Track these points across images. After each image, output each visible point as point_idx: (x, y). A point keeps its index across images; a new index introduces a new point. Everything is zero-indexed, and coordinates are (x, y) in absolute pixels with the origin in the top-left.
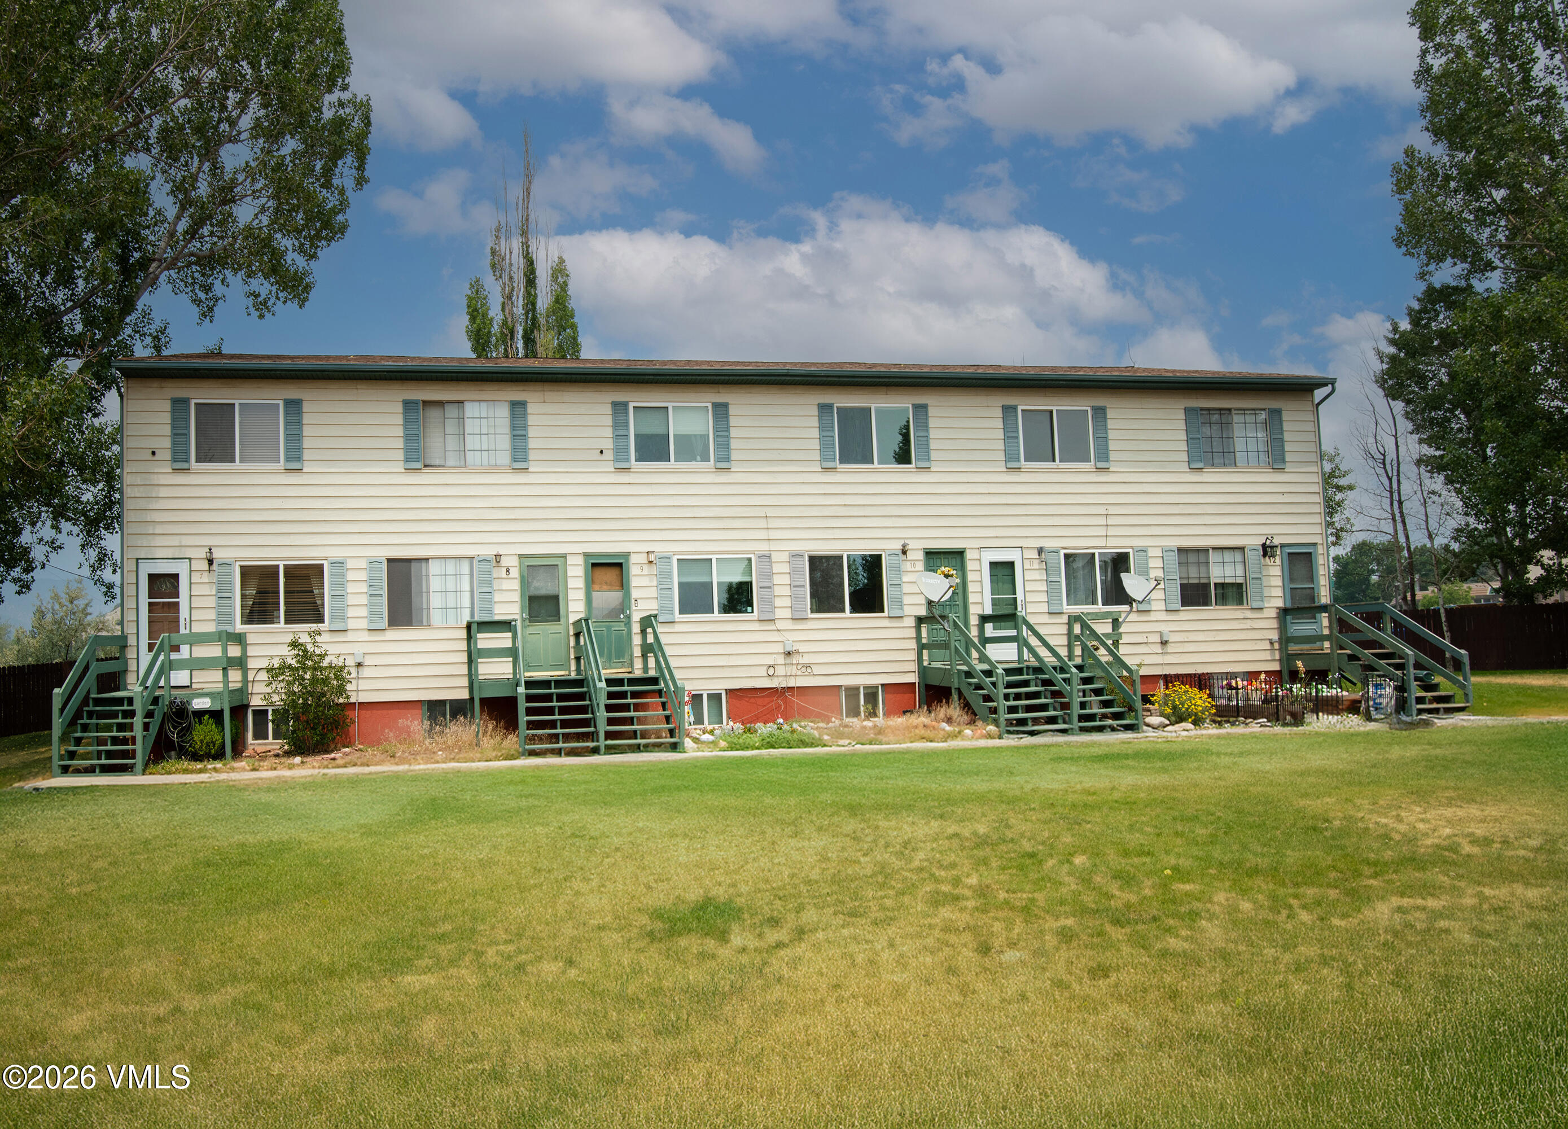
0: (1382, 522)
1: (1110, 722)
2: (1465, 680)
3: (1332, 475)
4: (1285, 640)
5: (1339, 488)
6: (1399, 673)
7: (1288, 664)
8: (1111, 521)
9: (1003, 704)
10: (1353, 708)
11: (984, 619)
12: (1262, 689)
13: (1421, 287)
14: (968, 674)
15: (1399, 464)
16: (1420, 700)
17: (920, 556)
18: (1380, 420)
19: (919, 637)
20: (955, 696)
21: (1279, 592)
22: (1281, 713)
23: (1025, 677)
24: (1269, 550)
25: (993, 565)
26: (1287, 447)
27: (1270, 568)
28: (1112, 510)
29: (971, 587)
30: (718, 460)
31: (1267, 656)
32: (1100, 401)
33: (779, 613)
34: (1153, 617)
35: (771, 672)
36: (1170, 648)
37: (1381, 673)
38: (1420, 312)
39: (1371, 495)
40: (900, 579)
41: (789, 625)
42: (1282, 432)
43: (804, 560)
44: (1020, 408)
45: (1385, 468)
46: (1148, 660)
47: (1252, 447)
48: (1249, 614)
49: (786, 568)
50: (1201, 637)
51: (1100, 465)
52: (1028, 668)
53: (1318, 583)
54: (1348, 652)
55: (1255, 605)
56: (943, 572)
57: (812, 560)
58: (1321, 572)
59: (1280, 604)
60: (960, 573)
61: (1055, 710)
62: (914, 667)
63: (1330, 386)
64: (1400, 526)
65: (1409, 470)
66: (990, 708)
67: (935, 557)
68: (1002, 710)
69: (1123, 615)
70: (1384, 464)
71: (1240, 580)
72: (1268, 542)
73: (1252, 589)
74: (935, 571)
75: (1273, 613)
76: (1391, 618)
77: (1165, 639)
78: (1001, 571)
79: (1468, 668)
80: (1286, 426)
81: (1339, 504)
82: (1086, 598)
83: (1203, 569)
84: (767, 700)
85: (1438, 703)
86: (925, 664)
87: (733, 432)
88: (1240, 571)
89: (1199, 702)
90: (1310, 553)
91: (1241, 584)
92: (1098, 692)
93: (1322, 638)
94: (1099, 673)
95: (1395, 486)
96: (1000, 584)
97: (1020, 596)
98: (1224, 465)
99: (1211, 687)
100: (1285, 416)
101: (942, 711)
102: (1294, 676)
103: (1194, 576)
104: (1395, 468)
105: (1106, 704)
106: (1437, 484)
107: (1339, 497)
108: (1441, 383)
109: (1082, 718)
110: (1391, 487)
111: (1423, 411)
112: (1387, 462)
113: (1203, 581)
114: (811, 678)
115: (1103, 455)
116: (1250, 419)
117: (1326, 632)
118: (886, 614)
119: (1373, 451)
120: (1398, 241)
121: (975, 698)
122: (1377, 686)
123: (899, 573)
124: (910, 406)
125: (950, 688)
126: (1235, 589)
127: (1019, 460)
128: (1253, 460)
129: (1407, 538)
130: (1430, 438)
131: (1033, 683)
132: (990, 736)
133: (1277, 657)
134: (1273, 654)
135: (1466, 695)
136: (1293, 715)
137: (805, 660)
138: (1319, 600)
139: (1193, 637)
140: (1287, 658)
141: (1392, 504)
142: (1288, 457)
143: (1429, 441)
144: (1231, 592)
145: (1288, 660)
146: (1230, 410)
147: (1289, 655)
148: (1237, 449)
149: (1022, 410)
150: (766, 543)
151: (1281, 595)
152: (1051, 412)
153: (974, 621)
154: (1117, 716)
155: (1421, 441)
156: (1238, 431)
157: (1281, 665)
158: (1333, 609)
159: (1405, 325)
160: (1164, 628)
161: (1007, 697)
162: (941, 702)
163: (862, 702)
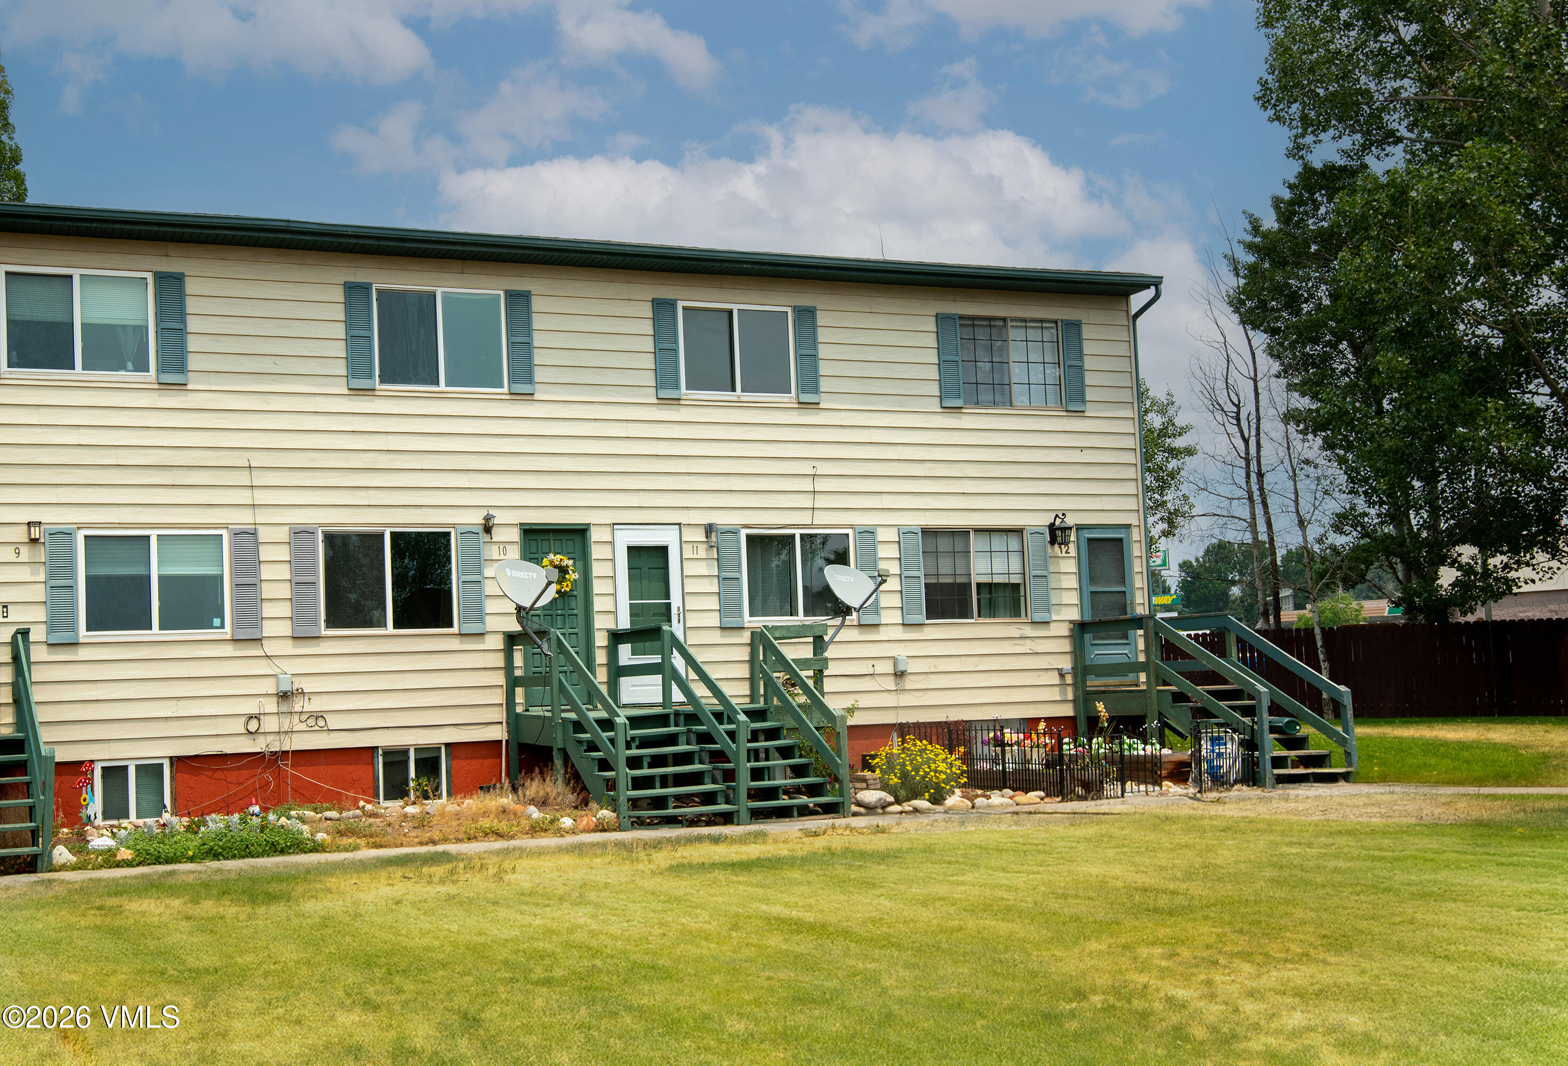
0: (1235, 502)
1: (803, 799)
2: (1346, 731)
3: (1163, 433)
4: (1082, 670)
5: (1174, 452)
6: (1247, 720)
7: (1086, 709)
8: (821, 485)
9: (625, 774)
10: (1179, 773)
11: (617, 637)
12: (1046, 745)
13: (1293, 169)
14: (578, 726)
15: (1258, 420)
16: (1278, 762)
17: (514, 535)
18: (1233, 356)
19: (509, 666)
20: (558, 763)
21: (1073, 598)
22: (1067, 783)
23: (672, 729)
24: (1059, 533)
25: (634, 551)
26: (1089, 379)
27: (1062, 562)
28: (823, 469)
29: (598, 587)
30: (163, 368)
31: (1055, 695)
32: (806, 299)
33: (269, 629)
34: (883, 634)
35: (253, 726)
36: (909, 683)
37: (1221, 720)
38: (1292, 203)
39: (1219, 464)
40: (480, 573)
41: (288, 648)
42: (1080, 355)
43: (315, 542)
44: (680, 305)
45: (1239, 425)
46: (864, 701)
47: (1037, 377)
48: (1028, 631)
49: (284, 554)
50: (955, 665)
51: (805, 398)
52: (677, 714)
53: (1132, 584)
54: (1173, 688)
55: (1038, 617)
56: (551, 562)
57: (331, 539)
58: (1137, 568)
59: (1075, 615)
60: (580, 564)
61: (714, 781)
62: (500, 715)
63: (1153, 288)
64: (1259, 509)
65: (1273, 427)
66: (608, 780)
67: (539, 537)
68: (622, 783)
69: (831, 632)
70: (1238, 419)
71: (1015, 579)
72: (1058, 522)
73: (1032, 593)
74: (538, 562)
75: (1064, 630)
76: (1237, 637)
77: (901, 668)
78: (645, 562)
79: (1350, 713)
80: (1088, 348)
81: (1172, 475)
82: (781, 607)
83: (960, 562)
84: (245, 773)
85: (1306, 767)
86: (519, 709)
87: (193, 324)
88: (1015, 566)
89: (942, 767)
90: (1121, 540)
91: (1018, 585)
92: (785, 752)
93: (1137, 667)
94: (790, 722)
95: (1253, 451)
96: (645, 582)
97: (675, 601)
98: (995, 404)
99: (968, 743)
100: (1086, 332)
101: (534, 788)
102: (1093, 725)
103: (946, 572)
104: (1253, 426)
105: (799, 771)
106: (1312, 448)
107: (1173, 464)
108: (1319, 307)
109: (754, 794)
110: (1247, 453)
111: (1293, 345)
112: (1243, 416)
113: (960, 580)
114: (325, 735)
115: (810, 382)
116: (1033, 334)
117: (1142, 658)
118: (455, 629)
119: (1223, 398)
120: (1264, 99)
121: (585, 763)
122: (1216, 741)
123: (476, 563)
124: (502, 293)
125: (550, 749)
126: (1007, 593)
127: (677, 387)
128: (1038, 400)
129: (1269, 524)
130: (1304, 383)
131: (682, 739)
132: (602, 828)
133: (1070, 696)
134: (1063, 693)
135: (1348, 754)
136: (1087, 786)
137: (315, 705)
138: (1133, 609)
139: (943, 665)
140: (1084, 698)
141: (1248, 476)
142: (1090, 395)
143: (1305, 388)
144: (1002, 598)
145: (1086, 701)
146: (1004, 319)
147: (1088, 693)
148: (1014, 380)
149: (684, 308)
150: (249, 511)
151: (1076, 601)
152: (730, 312)
153: (601, 640)
154: (813, 790)
155: (1290, 387)
156: (1016, 353)
157: (1076, 708)
158: (1151, 624)
159: (1270, 222)
160: (900, 651)
161: (634, 762)
162: (532, 771)
163: (412, 774)
